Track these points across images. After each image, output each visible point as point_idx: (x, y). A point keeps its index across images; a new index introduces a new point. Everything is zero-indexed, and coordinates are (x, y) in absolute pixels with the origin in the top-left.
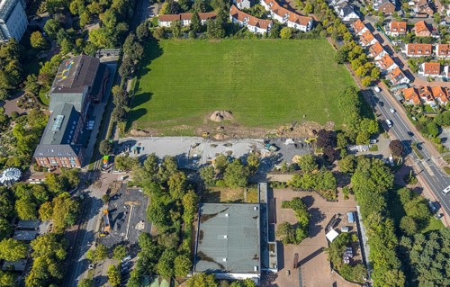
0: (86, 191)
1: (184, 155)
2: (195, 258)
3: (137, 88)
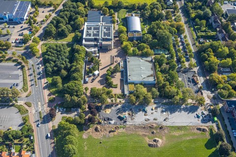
0: (213, 94)
1: (171, 113)
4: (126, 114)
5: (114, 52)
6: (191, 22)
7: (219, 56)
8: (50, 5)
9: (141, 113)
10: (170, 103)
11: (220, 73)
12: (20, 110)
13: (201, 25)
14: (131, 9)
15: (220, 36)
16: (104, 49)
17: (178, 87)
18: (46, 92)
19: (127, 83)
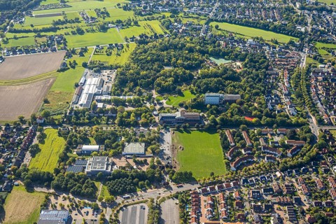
1: (164, 141)
2: (129, 142)
3: (192, 130)
4: (166, 157)
5: (116, 160)
9: (165, 151)
12: (163, 200)
16: (114, 164)
18: (149, 190)
19: (145, 154)
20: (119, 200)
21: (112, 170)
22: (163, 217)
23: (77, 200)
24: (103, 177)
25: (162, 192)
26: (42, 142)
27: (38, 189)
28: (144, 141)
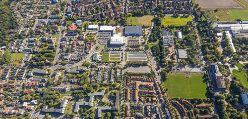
0: (206, 62)
1: (193, 68)
2: (187, 51)
3: (207, 84)
4: (179, 68)
5: (173, 47)
6: (200, 33)
7: (209, 48)
8: (148, 27)
9: (184, 68)
10: (192, 65)
11: (209, 54)
12: (150, 67)
13: (204, 35)
14: (177, 28)
15: (211, 40)
16: (170, 46)
17: (195, 60)
20: (149, 51)
21: (165, 45)
22: (141, 67)
23: (148, 36)
24: (161, 43)
25: (154, 66)
26: (182, 17)
27: (153, 23)
28: (188, 57)
